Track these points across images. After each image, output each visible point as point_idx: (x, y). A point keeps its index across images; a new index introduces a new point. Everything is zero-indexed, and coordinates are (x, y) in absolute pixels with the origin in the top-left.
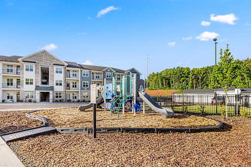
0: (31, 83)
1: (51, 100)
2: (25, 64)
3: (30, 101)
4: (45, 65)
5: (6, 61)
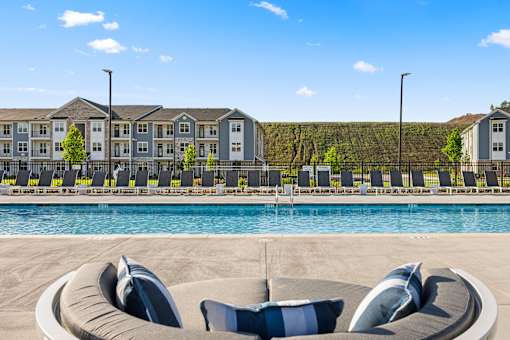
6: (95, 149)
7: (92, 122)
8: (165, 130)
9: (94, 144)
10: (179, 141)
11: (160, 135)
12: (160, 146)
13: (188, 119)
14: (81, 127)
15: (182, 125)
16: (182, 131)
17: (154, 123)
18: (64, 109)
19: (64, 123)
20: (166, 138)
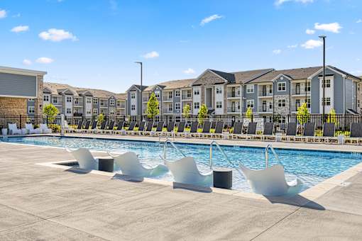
6: (218, 107)
7: (216, 86)
8: (268, 89)
9: (217, 103)
10: (278, 98)
11: (264, 94)
12: (264, 103)
13: (285, 80)
14: (210, 90)
15: (280, 85)
16: (280, 89)
17: (259, 84)
18: (200, 79)
19: (199, 89)
20: (269, 96)
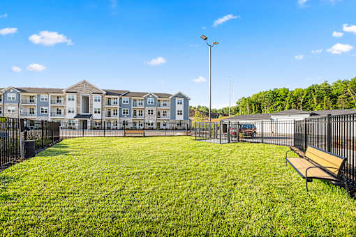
0: (73, 112)
1: (89, 128)
2: (68, 95)
3: (71, 128)
4: (86, 95)
5: (54, 93)
